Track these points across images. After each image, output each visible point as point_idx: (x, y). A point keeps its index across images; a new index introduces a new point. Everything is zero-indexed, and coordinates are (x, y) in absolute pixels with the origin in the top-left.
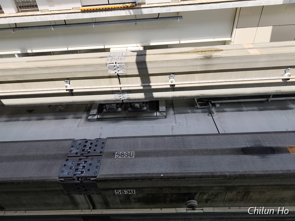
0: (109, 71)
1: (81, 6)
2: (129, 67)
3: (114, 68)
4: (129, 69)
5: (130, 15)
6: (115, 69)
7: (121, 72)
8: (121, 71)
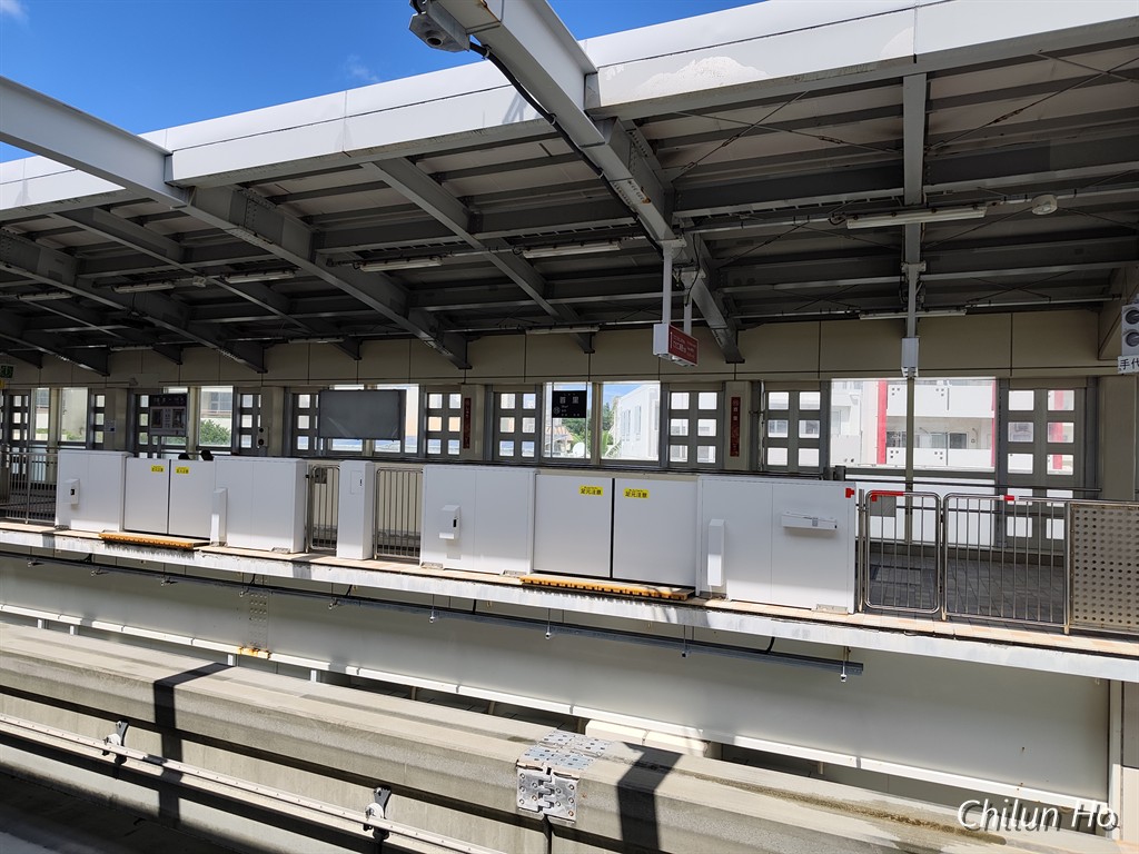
0: (519, 797)
1: (528, 571)
2: (591, 800)
3: (540, 789)
4: (589, 808)
5: (665, 621)
6: (541, 795)
7: (559, 812)
8: (560, 808)
